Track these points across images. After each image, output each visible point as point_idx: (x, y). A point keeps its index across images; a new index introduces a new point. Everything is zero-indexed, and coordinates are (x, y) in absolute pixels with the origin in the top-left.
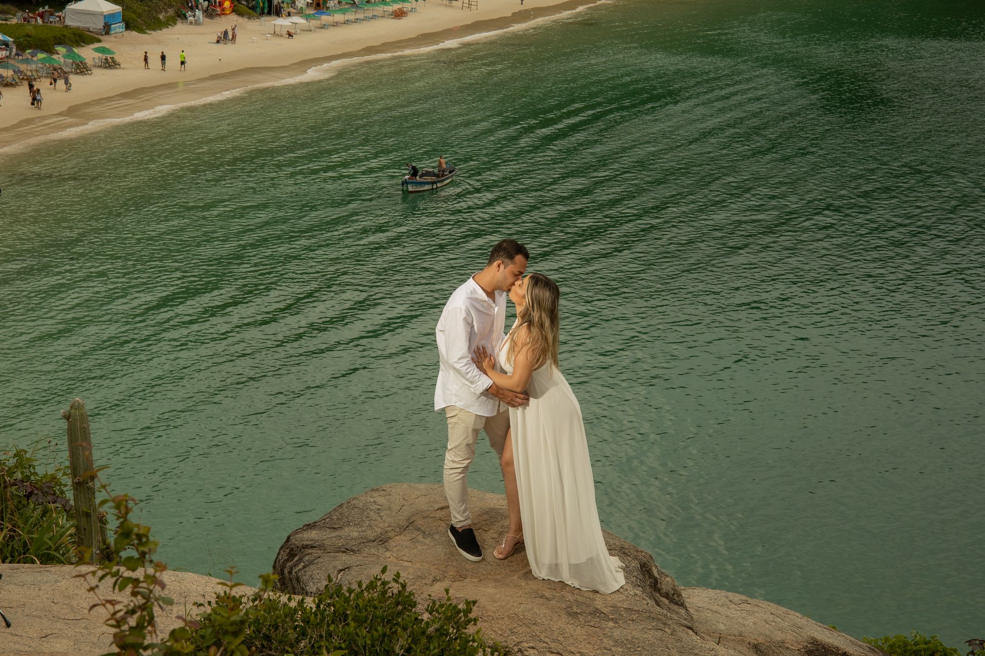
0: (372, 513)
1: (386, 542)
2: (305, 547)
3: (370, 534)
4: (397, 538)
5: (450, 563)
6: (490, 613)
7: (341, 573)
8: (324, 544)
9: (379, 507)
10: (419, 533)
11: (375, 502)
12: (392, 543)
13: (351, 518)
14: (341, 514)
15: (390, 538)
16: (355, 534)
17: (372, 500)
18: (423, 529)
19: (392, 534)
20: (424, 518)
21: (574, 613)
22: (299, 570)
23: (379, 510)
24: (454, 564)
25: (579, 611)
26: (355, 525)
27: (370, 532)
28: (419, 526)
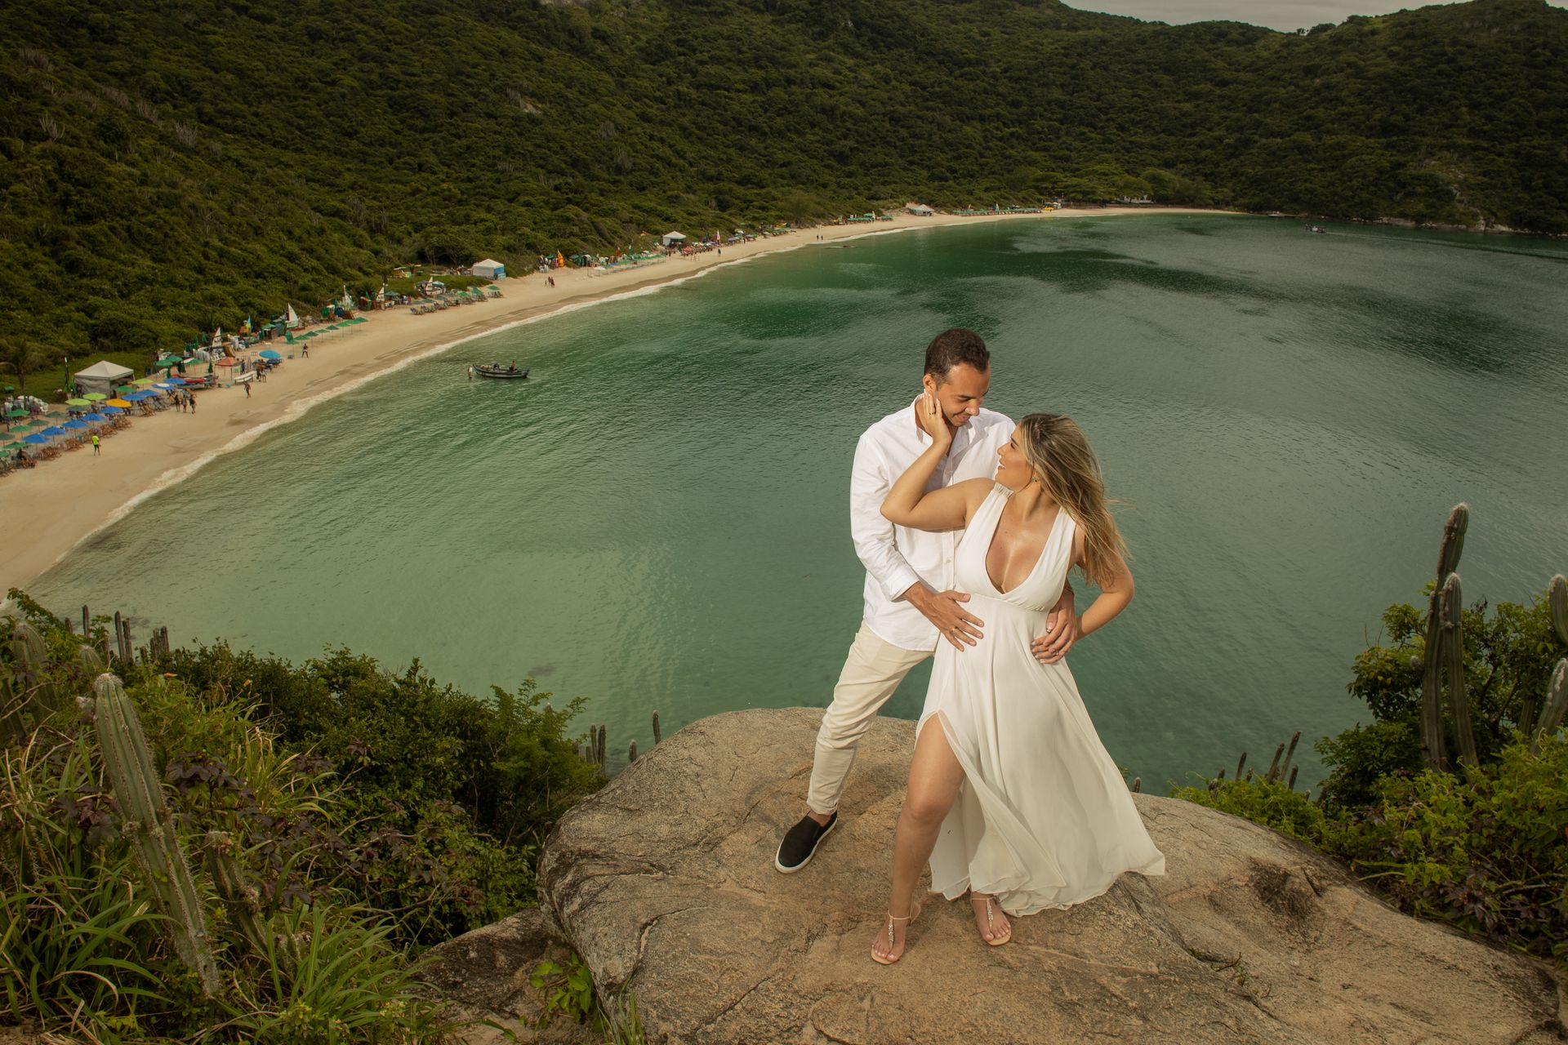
0: (688, 783)
1: (715, 845)
2: (583, 854)
3: (690, 831)
4: (734, 837)
5: (829, 892)
6: (926, 1027)
7: (647, 931)
8: (613, 850)
9: (698, 769)
10: (768, 827)
11: (690, 758)
12: (727, 849)
13: (655, 792)
14: (639, 783)
15: (723, 839)
16: (664, 830)
17: (686, 753)
18: (774, 817)
19: (723, 830)
20: (774, 795)
21: (1067, 1003)
22: (575, 913)
23: (698, 775)
24: (836, 893)
25: (1075, 998)
26: (663, 807)
27: (687, 827)
28: (768, 812)
